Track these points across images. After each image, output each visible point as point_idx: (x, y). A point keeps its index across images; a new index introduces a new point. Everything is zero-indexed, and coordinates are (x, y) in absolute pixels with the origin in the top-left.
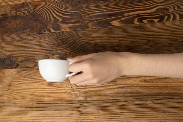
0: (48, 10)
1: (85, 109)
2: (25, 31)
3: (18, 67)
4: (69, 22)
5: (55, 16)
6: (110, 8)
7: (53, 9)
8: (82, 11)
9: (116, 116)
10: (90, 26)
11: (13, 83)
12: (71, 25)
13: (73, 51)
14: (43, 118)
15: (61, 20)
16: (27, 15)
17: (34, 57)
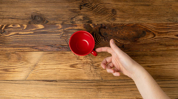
1: (102, 87)
9: (127, 93)
11: (39, 63)
14: (66, 94)
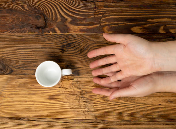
0: (54, 6)
2: (22, 29)
3: (13, 73)
4: (80, 24)
5: (63, 14)
6: (131, 11)
7: (60, 5)
8: (97, 11)
10: (106, 31)
11: (4, 92)
12: (82, 27)
13: (84, 59)
15: (70, 19)
16: (26, 10)
17: (35, 62)
